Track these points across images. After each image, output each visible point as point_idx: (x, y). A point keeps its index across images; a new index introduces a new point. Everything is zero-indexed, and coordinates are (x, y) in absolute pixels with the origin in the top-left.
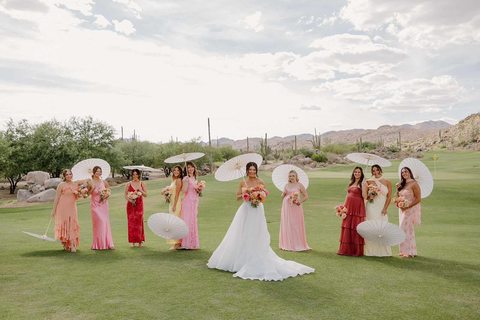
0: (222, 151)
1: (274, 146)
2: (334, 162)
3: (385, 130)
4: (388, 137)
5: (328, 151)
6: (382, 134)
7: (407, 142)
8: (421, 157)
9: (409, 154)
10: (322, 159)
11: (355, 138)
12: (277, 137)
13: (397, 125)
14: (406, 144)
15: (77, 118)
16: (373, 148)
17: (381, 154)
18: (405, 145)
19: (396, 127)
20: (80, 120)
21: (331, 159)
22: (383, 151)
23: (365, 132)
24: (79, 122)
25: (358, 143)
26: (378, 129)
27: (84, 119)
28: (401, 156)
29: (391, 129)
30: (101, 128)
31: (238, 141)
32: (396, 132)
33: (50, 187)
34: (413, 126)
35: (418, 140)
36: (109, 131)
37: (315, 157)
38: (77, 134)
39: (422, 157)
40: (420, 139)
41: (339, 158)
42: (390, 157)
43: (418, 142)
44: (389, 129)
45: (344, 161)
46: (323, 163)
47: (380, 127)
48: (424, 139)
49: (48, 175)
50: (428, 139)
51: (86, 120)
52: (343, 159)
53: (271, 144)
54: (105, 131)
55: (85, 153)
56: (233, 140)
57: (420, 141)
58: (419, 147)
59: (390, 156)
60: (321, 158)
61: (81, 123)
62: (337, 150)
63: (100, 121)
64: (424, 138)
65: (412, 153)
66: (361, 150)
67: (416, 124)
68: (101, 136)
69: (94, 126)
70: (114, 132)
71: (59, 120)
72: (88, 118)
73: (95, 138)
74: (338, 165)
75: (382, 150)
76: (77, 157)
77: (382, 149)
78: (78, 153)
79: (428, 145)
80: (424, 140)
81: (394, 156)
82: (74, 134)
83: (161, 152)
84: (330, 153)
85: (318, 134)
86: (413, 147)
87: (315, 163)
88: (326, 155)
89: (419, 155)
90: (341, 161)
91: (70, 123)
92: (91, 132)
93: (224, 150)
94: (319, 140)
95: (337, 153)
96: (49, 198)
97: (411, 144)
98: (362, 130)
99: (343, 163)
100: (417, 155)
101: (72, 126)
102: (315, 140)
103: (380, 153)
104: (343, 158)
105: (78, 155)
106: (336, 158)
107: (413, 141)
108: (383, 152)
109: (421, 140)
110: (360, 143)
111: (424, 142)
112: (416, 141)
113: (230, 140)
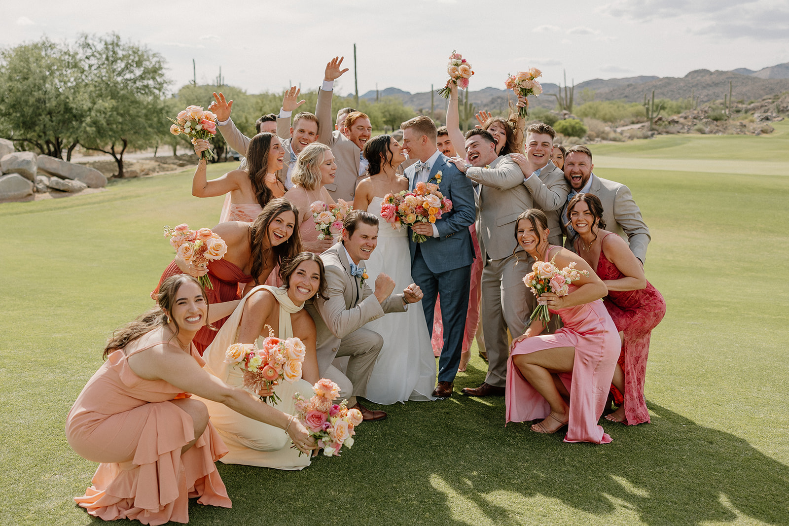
0: (383, 111)
1: (486, 105)
2: (598, 136)
3: (699, 78)
4: (705, 92)
5: (586, 115)
6: (693, 86)
7: (742, 102)
8: (769, 131)
9: (747, 126)
10: (574, 130)
11: (639, 93)
12: (490, 87)
13: (723, 70)
14: (740, 106)
15: (90, 36)
16: (675, 112)
17: (690, 124)
18: (737, 109)
19: (722, 73)
20: (97, 39)
21: (592, 131)
22: (695, 118)
23: (660, 81)
24: (95, 43)
25: (647, 101)
26: (686, 76)
27: (104, 38)
28: (729, 128)
29: (712, 76)
30: (137, 58)
31: (418, 94)
32: (721, 82)
33: (12, 170)
34: (756, 72)
35: (764, 100)
36: (154, 63)
37: (561, 126)
38: (93, 68)
39: (771, 132)
40: (769, 96)
41: (607, 129)
42: (707, 130)
43: (763, 103)
44: (707, 76)
45: (618, 136)
46: (576, 138)
47: (690, 73)
48: (777, 97)
49: (10, 146)
50: (783, 97)
51: (109, 40)
52: (615, 132)
53: (479, 102)
54: (147, 63)
55: (103, 105)
56: (408, 93)
57: (767, 101)
58: (764, 112)
59: (707, 127)
60: (573, 128)
61: (100, 47)
62: (606, 114)
63: (135, 43)
64: (775, 96)
65: (751, 124)
66: (652, 115)
67: (761, 68)
68: (138, 72)
69: (125, 53)
70: (163, 65)
71: (54, 40)
72: (112, 36)
73: (128, 76)
74: (605, 142)
75: (693, 116)
76: (88, 113)
77: (693, 114)
78: (90, 105)
79: (782, 109)
80: (775, 99)
81: (717, 128)
82: (87, 68)
83: (259, 108)
84: (591, 118)
85: (570, 85)
86: (753, 112)
87: (561, 137)
88: (582, 123)
89: (766, 128)
90: (612, 135)
91: (78, 45)
92: (120, 65)
93: (386, 109)
94: (572, 95)
95: (605, 120)
96: (9, 194)
97: (749, 107)
98: (654, 78)
99: (614, 140)
100: (762, 127)
101: (80, 51)
102: (563, 95)
103: (688, 122)
104: (615, 129)
105: (90, 110)
106: (602, 130)
107: (753, 100)
108: (695, 120)
109: (770, 99)
110: (651, 103)
111: (775, 103)
112: (760, 100)
113: (403, 92)
